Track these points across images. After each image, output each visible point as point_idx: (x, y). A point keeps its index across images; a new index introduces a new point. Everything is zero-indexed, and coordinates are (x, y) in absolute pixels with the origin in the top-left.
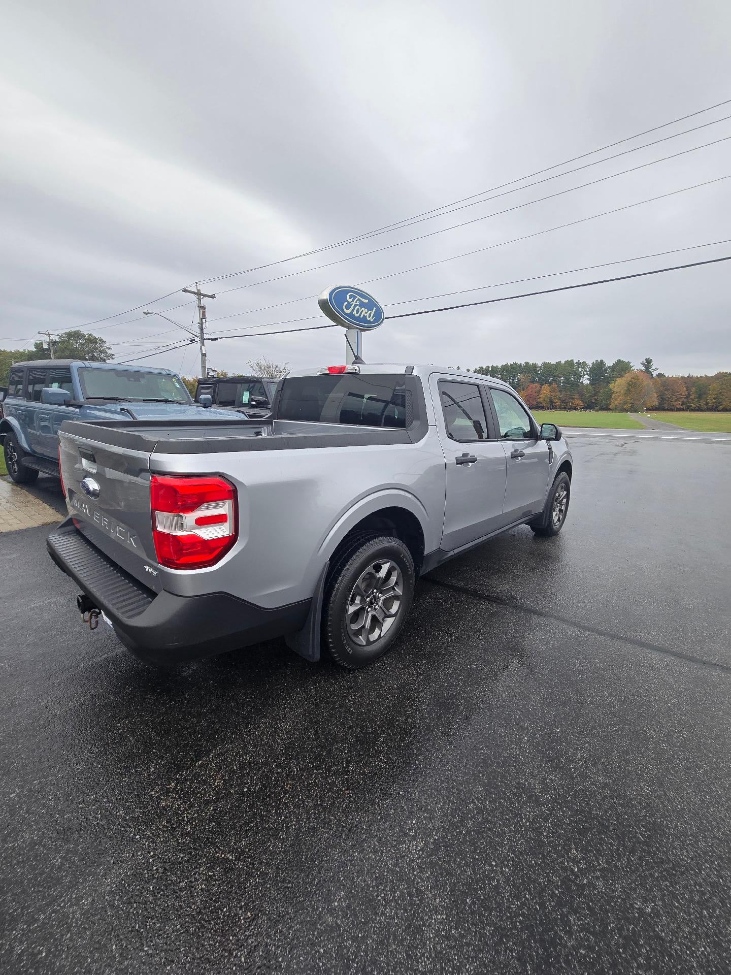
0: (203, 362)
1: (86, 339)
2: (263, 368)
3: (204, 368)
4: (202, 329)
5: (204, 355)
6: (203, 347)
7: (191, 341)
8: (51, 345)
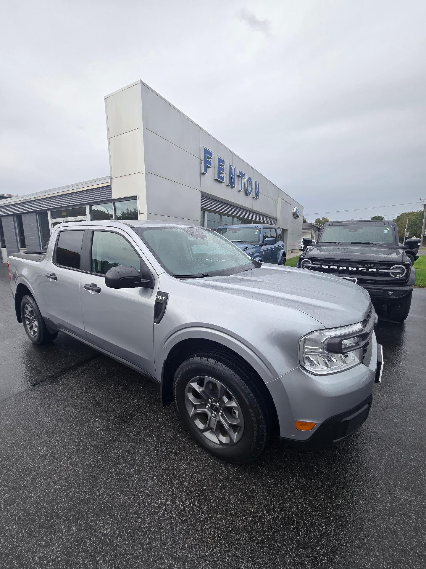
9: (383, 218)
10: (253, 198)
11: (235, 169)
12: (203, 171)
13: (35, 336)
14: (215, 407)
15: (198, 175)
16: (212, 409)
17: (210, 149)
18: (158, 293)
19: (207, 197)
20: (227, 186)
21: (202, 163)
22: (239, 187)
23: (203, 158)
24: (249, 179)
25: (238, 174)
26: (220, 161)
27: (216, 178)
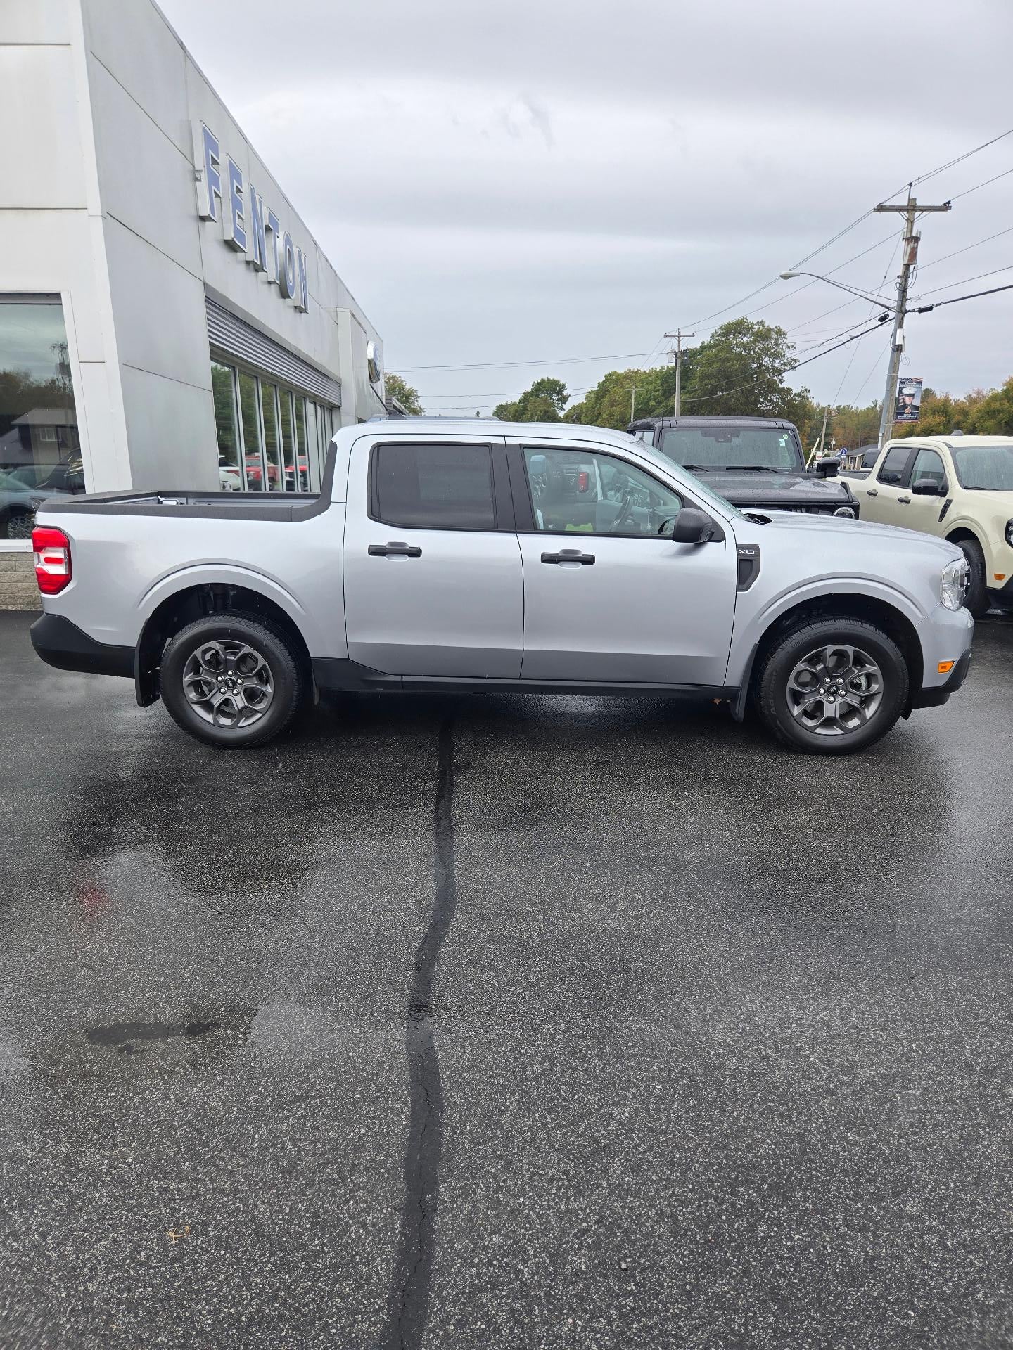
0: (894, 366)
1: (753, 334)
3: (892, 378)
4: (903, 290)
5: (898, 349)
6: (899, 331)
7: (880, 320)
8: (679, 355)
9: (564, 385)
10: (296, 307)
11: (260, 203)
12: (205, 211)
13: (249, 725)
14: (834, 689)
15: (193, 225)
16: (829, 692)
17: (216, 133)
18: (738, 547)
19: (216, 304)
20: (248, 263)
21: (200, 181)
22: (271, 272)
23: (200, 163)
24: (288, 240)
25: (266, 222)
26: (235, 173)
27: (230, 235)
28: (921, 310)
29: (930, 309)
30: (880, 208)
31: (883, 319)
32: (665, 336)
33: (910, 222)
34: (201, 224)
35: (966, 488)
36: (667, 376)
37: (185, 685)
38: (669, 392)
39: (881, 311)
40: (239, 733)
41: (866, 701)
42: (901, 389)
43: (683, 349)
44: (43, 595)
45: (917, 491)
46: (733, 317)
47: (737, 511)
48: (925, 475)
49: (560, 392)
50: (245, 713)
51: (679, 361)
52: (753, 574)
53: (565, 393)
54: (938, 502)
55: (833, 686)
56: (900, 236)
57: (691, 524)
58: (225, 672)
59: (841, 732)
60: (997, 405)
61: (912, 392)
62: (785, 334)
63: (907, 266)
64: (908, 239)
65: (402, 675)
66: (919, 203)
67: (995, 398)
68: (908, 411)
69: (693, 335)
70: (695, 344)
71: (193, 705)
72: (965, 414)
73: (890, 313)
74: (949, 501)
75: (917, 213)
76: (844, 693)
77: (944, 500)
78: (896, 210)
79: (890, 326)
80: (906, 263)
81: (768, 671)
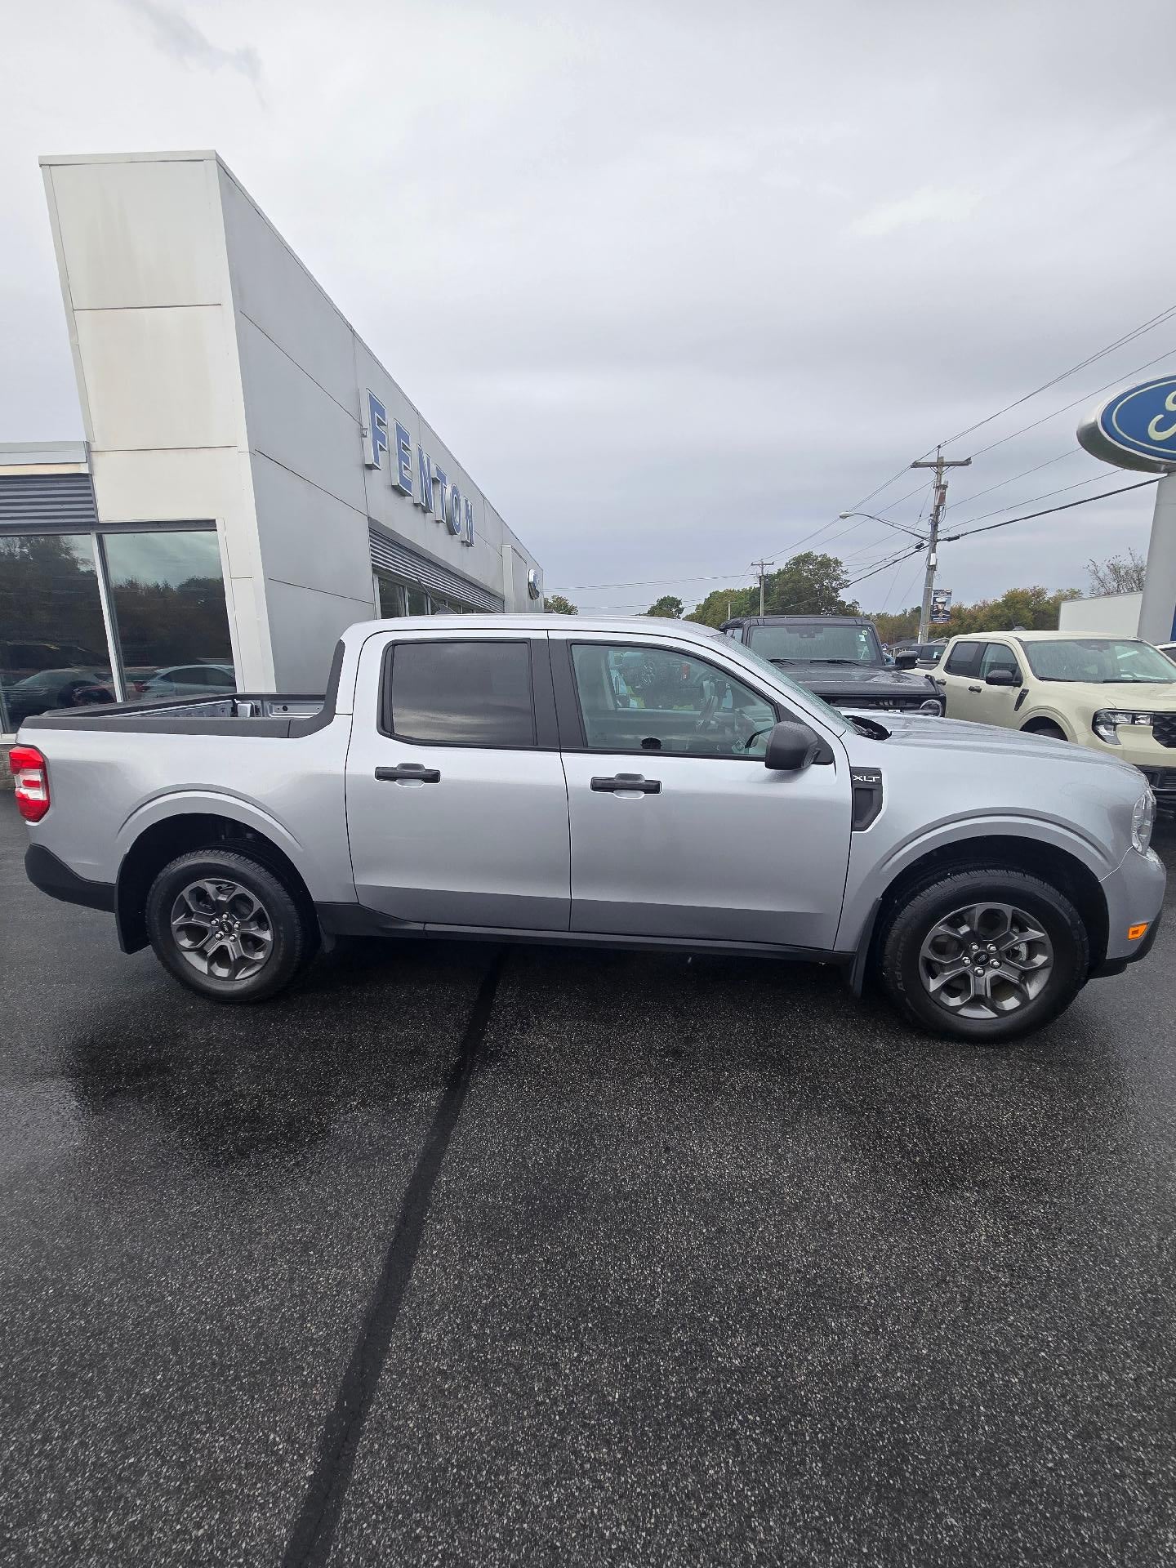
0: (929, 581)
1: (817, 563)
2: (1122, 572)
3: (928, 592)
4: (935, 525)
5: (932, 568)
6: (932, 555)
7: (917, 547)
8: (763, 578)
9: (680, 601)
10: (463, 542)
11: (428, 460)
12: (370, 461)
13: (245, 978)
14: (983, 957)
15: (359, 472)
16: (976, 961)
17: (380, 397)
18: (854, 771)
19: (380, 535)
20: (416, 505)
21: (366, 436)
22: (437, 511)
23: (367, 423)
24: (455, 490)
25: (434, 475)
26: (402, 434)
27: (397, 481)
28: (950, 539)
29: (957, 538)
30: (916, 465)
31: (919, 547)
32: (752, 565)
33: (939, 474)
34: (367, 472)
35: (1041, 679)
36: (756, 592)
37: (174, 930)
38: (756, 604)
39: (917, 541)
40: (237, 987)
41: (1027, 975)
42: (935, 598)
43: (765, 574)
44: (28, 823)
45: (990, 681)
46: (801, 551)
47: (832, 711)
48: (993, 666)
49: (677, 606)
50: (243, 962)
51: (763, 582)
52: (874, 810)
53: (680, 606)
54: (1014, 693)
55: (983, 953)
56: (931, 486)
57: (788, 744)
58: (220, 915)
59: (993, 1015)
60: (999, 612)
61: (944, 600)
62: (841, 563)
63: (938, 507)
64: (937, 487)
65: (425, 923)
66: (945, 460)
67: (998, 606)
68: (941, 615)
69: (773, 564)
70: (773, 571)
71: (185, 954)
72: (975, 618)
73: (924, 542)
74: (1025, 691)
75: (944, 468)
76: (996, 963)
77: (1018, 690)
78: (928, 466)
79: (925, 552)
80: (936, 504)
81: (894, 933)
